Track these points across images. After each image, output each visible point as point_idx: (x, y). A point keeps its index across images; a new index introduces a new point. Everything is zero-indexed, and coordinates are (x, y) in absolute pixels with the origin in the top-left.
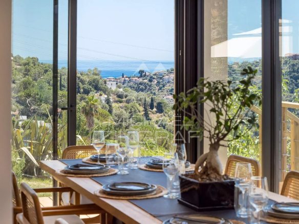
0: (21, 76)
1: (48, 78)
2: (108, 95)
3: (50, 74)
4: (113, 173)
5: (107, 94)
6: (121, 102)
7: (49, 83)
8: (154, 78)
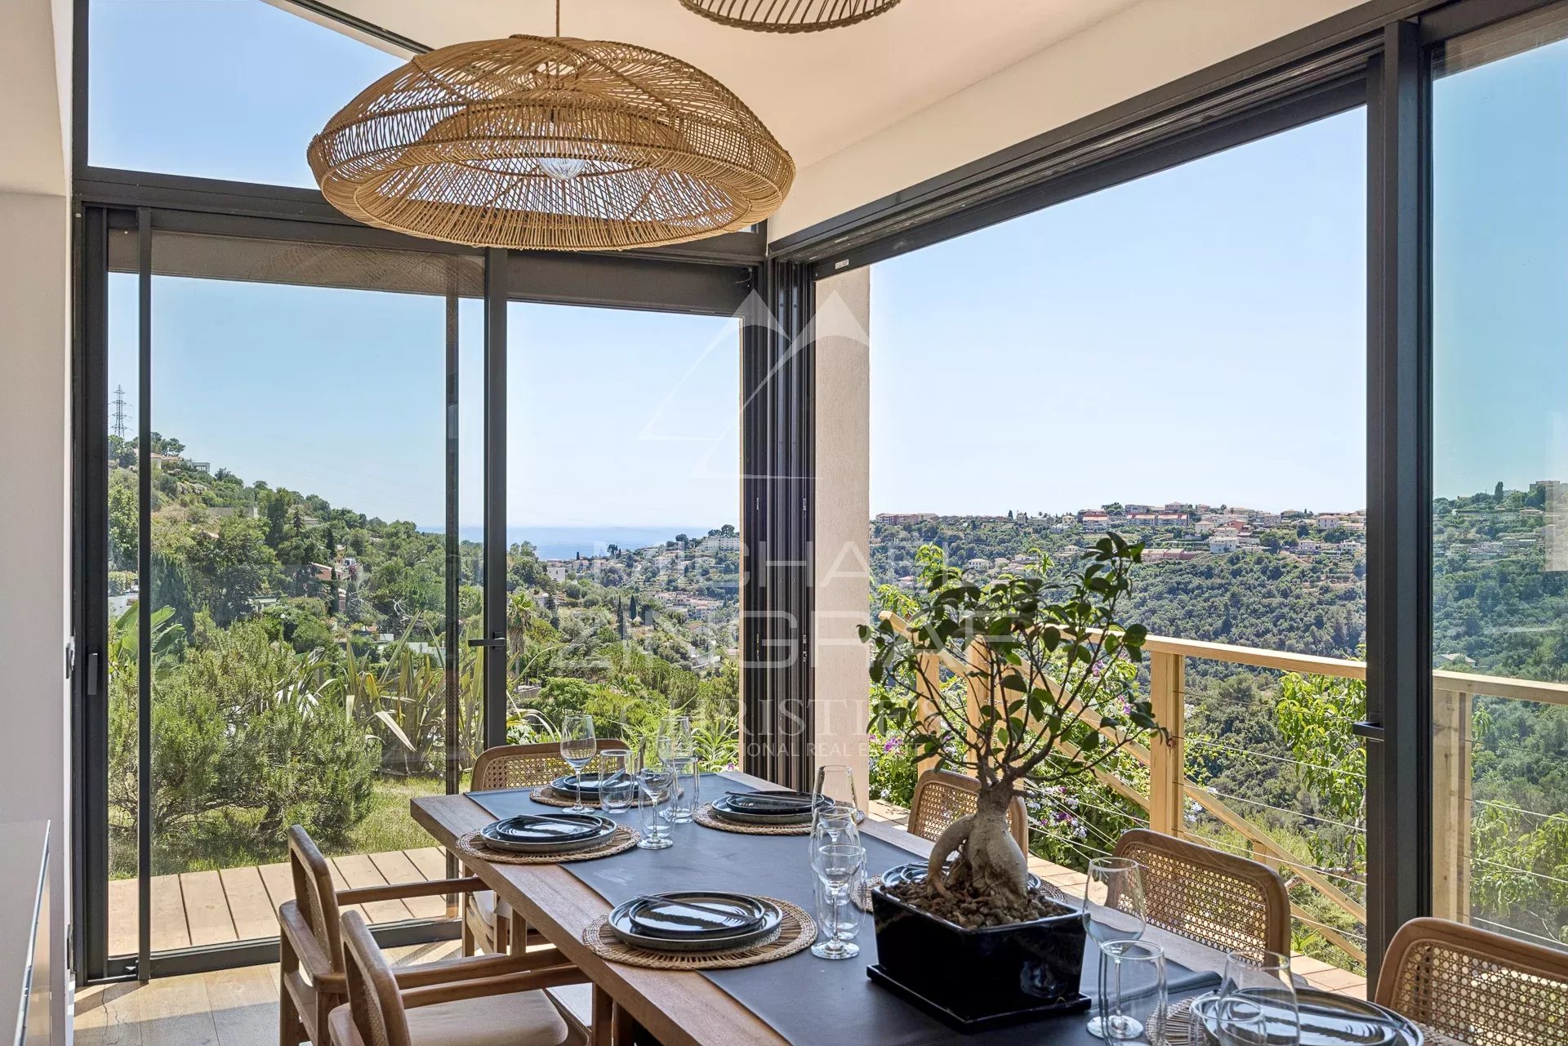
0: (382, 558)
1: (436, 560)
2: (551, 592)
3: (441, 554)
4: (626, 845)
5: (546, 591)
6: (574, 605)
7: (437, 570)
8: (636, 561)
